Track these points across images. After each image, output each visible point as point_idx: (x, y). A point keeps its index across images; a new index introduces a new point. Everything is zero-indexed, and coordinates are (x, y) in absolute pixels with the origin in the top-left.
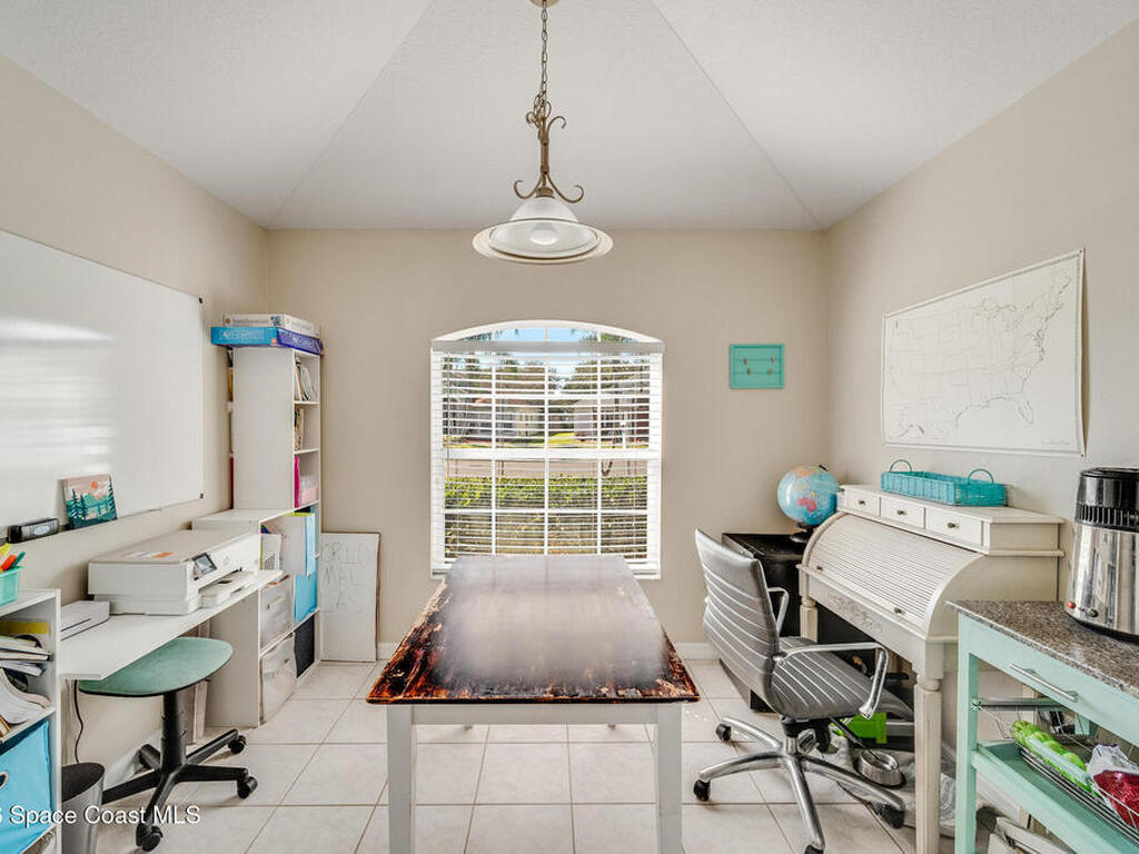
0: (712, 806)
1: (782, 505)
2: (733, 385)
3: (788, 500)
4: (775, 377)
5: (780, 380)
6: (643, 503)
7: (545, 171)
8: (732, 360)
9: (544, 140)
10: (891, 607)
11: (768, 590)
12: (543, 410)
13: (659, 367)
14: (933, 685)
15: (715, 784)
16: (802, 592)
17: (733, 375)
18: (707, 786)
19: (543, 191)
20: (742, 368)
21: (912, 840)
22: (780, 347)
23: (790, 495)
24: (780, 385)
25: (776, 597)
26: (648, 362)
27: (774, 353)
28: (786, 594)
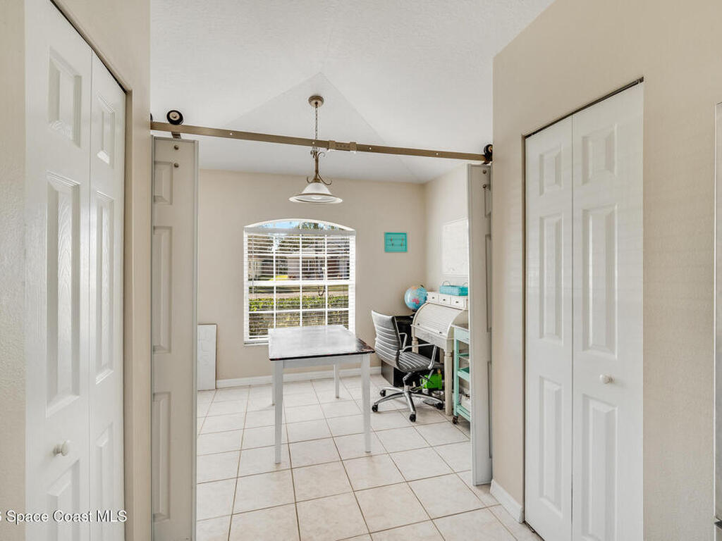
0: (379, 413)
1: (406, 303)
2: (387, 250)
3: (409, 301)
4: (404, 247)
5: (406, 248)
6: (346, 305)
7: (317, 171)
8: (386, 240)
9: (317, 161)
10: (438, 332)
11: (399, 334)
12: (298, 262)
13: (354, 242)
14: (449, 355)
15: (380, 405)
16: (413, 336)
17: (386, 245)
18: (377, 406)
19: (316, 180)
20: (390, 243)
21: (445, 411)
22: (405, 234)
23: (409, 298)
24: (406, 251)
25: (403, 337)
26: (349, 239)
27: (403, 236)
28: (406, 335)
